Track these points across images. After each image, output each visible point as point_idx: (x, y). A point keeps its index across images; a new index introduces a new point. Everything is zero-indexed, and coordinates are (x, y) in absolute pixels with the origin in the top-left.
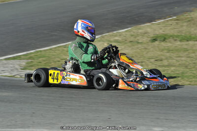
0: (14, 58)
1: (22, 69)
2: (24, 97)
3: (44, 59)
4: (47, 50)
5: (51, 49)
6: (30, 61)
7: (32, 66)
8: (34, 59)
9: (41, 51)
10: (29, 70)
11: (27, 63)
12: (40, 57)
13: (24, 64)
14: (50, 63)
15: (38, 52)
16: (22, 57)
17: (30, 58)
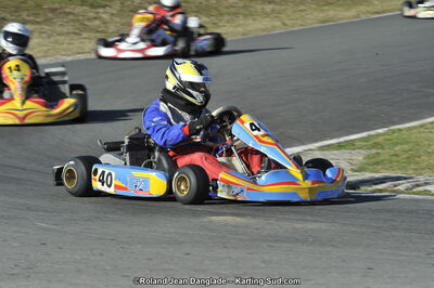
0: (340, 146)
1: (353, 170)
2: (353, 232)
3: (406, 147)
4: (414, 127)
5: (422, 126)
6: (374, 151)
7: (377, 163)
8: (382, 148)
9: (400, 130)
10: (372, 171)
11: (368, 157)
12: (396, 144)
13: (361, 158)
14: (419, 157)
15: (394, 132)
16: (358, 143)
17: (376, 145)
